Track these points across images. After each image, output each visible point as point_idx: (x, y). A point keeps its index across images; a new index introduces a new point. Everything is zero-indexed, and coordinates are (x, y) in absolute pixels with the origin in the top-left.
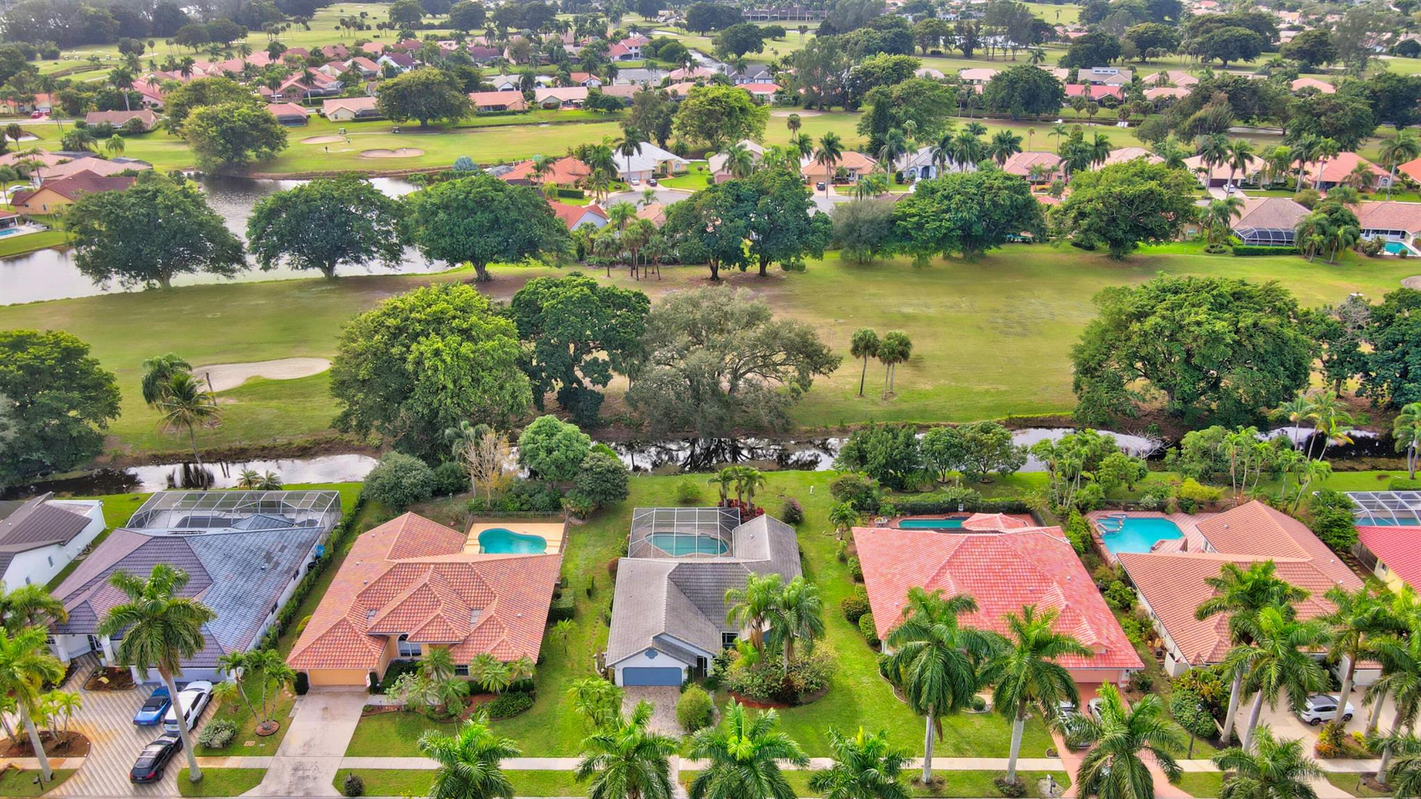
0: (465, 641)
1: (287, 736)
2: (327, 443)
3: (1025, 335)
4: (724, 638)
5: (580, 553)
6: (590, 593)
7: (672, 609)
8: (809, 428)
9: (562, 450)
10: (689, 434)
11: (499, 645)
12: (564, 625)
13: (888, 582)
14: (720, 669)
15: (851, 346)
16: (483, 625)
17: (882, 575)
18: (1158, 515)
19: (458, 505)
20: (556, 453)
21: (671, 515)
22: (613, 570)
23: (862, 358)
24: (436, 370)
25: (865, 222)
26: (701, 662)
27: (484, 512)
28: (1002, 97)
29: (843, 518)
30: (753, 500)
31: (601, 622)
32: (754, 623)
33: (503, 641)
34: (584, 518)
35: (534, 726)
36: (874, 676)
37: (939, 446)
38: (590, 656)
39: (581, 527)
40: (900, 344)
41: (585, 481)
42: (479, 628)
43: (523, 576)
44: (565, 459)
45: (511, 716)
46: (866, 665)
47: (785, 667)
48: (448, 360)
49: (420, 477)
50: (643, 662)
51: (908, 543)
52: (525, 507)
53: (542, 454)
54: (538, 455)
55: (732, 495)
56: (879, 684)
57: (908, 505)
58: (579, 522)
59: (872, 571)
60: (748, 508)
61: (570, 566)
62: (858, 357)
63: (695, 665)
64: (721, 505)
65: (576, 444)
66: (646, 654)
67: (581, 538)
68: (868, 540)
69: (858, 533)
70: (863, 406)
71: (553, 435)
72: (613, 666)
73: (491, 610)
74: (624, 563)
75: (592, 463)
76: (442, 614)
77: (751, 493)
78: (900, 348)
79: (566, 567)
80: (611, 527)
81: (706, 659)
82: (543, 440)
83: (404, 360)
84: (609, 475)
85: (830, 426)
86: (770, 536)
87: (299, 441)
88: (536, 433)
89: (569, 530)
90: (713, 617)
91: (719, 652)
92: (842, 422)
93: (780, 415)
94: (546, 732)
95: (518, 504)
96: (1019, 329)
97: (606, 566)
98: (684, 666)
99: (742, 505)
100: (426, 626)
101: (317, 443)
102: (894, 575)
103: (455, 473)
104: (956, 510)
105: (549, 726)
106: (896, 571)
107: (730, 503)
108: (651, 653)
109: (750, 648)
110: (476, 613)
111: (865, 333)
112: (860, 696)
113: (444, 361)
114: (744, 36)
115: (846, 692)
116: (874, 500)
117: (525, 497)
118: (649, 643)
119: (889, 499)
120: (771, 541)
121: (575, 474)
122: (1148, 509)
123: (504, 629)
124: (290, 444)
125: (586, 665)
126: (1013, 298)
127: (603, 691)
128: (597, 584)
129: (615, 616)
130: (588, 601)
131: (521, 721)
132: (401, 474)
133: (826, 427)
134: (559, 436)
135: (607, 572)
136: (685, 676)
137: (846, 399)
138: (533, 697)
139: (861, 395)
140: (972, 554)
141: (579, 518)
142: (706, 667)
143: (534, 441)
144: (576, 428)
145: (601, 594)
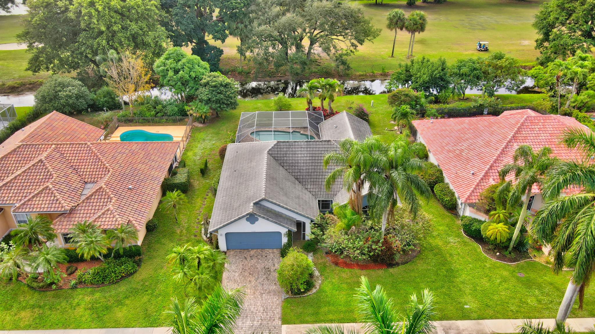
0: (72, 211)
4: (319, 204)
5: (199, 145)
6: (204, 172)
7: (271, 178)
8: (362, 73)
9: (185, 71)
10: (281, 78)
11: (103, 214)
14: (318, 231)
15: (387, 22)
16: (92, 195)
20: (181, 72)
21: (269, 116)
22: (222, 153)
23: (394, 30)
26: (300, 225)
27: (128, 121)
31: (210, 195)
32: (355, 187)
33: (108, 210)
34: (204, 123)
35: (134, 292)
36: (459, 236)
38: (199, 223)
39: (202, 128)
40: (420, 19)
41: (204, 93)
42: (87, 198)
43: (141, 156)
44: (188, 78)
45: (113, 283)
46: (447, 226)
47: (383, 229)
50: (245, 227)
52: (159, 114)
53: (171, 73)
54: (167, 75)
56: (465, 244)
58: (200, 125)
59: (439, 149)
60: (329, 111)
61: (190, 154)
62: (392, 30)
63: (295, 229)
64: (308, 109)
65: (197, 67)
66: (248, 220)
67: (201, 135)
68: (428, 128)
69: (418, 124)
70: (394, 62)
71: (179, 60)
72: (216, 231)
73: (102, 184)
74: (231, 147)
75: (209, 79)
76: (51, 186)
77: (332, 99)
78: (421, 21)
79: (186, 154)
80: (225, 129)
81: (304, 223)
82: (171, 63)
84: (222, 88)
85: (375, 72)
86: (351, 125)
88: (167, 59)
89: (194, 130)
90: (309, 187)
91: (316, 214)
92: (383, 69)
93: (344, 63)
94: (146, 298)
95: (153, 113)
97: (218, 154)
98: (283, 231)
99: (324, 110)
100: (33, 197)
104: (482, 113)
105: (150, 292)
108: (252, 218)
109: (349, 211)
110: (89, 186)
111: (397, 12)
112: (451, 255)
115: (437, 251)
117: (159, 107)
118: (250, 208)
120: (353, 128)
121: (197, 89)
123: (111, 199)
125: (193, 231)
127: (202, 256)
128: (210, 166)
129: (219, 188)
130: (201, 179)
131: (123, 288)
133: (373, 72)
134: (184, 60)
135: (218, 158)
136: (285, 240)
137: (383, 59)
138: (138, 264)
139: (392, 56)
141: (201, 123)
142: (304, 230)
143: (165, 64)
144: (199, 58)
145: (212, 173)
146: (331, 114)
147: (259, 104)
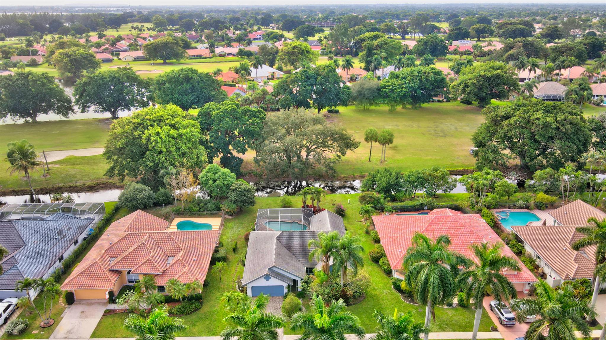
0: (163, 273)
1: (58, 328)
2: (103, 184)
3: (445, 137)
4: (307, 271)
5: (230, 232)
6: (235, 250)
7: (278, 255)
8: (345, 176)
9: (221, 181)
10: (286, 179)
11: (182, 275)
12: (219, 264)
13: (394, 241)
14: (305, 285)
15: (365, 137)
16: (174, 264)
17: (390, 237)
18: (526, 210)
19: (167, 209)
20: (218, 182)
21: (277, 212)
22: (247, 238)
23: (370, 143)
24: (157, 142)
25: (367, 89)
26: (295, 282)
27: (180, 214)
28: (422, 49)
29: (367, 212)
30: (320, 204)
31: (240, 264)
32: (325, 260)
33: (185, 272)
34: (232, 215)
35: (201, 319)
36: (389, 289)
37: (413, 178)
38: (234, 281)
39: (231, 219)
40: (389, 135)
41: (232, 195)
42: (172, 266)
43: (198, 240)
44: (222, 185)
45: (188, 314)
46: (385, 284)
47: (342, 284)
48: (163, 137)
49: (147, 194)
50: (263, 283)
51: (403, 221)
52: (201, 210)
53: (211, 182)
54: (209, 183)
55: (309, 202)
56: (393, 294)
57: (399, 207)
58: (230, 217)
59: (385, 236)
60: (317, 208)
61: (224, 237)
62: (368, 142)
63: (292, 284)
64: (303, 207)
65: (228, 177)
66: (264, 278)
67: (231, 224)
68: (381, 221)
69: (375, 219)
70: (370, 166)
71: (216, 173)
72: (246, 285)
73: (179, 257)
74: (252, 234)
75: (236, 186)
76: (151, 259)
77: (319, 201)
78: (389, 137)
79: (222, 238)
80: (247, 220)
81: (297, 281)
82: (211, 175)
83: (140, 138)
84: (245, 193)
85: (355, 174)
86: (330, 220)
87: (89, 183)
88: (207, 172)
89: (225, 221)
90: (301, 259)
91: (305, 276)
92: (361, 172)
93: (331, 169)
94: (208, 322)
95: (198, 208)
96: (442, 134)
97: (243, 238)
98: (285, 285)
99: (314, 207)
100: (142, 265)
101: (98, 184)
102: (397, 237)
103: (167, 195)
104: (423, 209)
105: (209, 319)
106: (398, 235)
107: (308, 206)
108: (267, 277)
109: (322, 274)
110: (170, 258)
111: (371, 130)
112: (383, 300)
113: (161, 138)
114: (307, 30)
115: (375, 298)
116: (381, 204)
117: (202, 204)
118: (266, 271)
119: (389, 205)
120: (331, 222)
121: (228, 193)
122: (520, 208)
123: (185, 266)
124: (84, 185)
125: (231, 286)
126: (437, 122)
127: (240, 298)
128: (238, 246)
129: (247, 261)
130: (233, 254)
131: (194, 317)
132: (137, 193)
133: (353, 175)
134: (220, 173)
135: (244, 240)
136: (286, 290)
137: (362, 163)
138: (201, 303)
139: (370, 160)
140: (438, 224)
141: (230, 215)
142: (297, 285)
143: (206, 176)
144: (229, 170)
145: (240, 251)
146: (318, 210)
147: (270, 201)
